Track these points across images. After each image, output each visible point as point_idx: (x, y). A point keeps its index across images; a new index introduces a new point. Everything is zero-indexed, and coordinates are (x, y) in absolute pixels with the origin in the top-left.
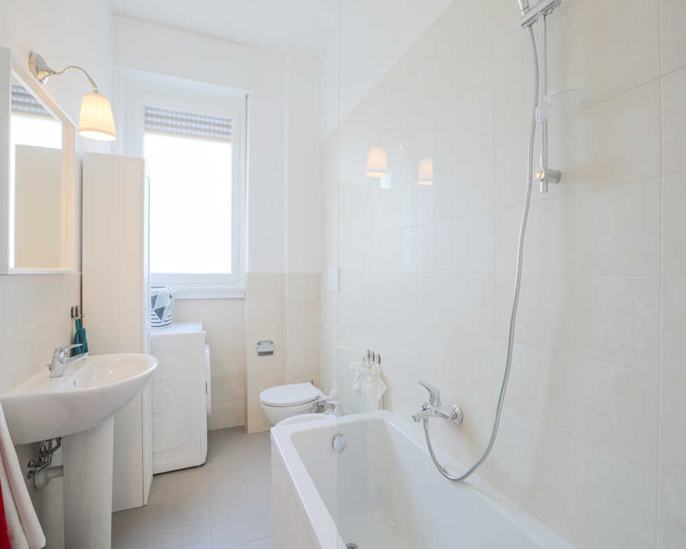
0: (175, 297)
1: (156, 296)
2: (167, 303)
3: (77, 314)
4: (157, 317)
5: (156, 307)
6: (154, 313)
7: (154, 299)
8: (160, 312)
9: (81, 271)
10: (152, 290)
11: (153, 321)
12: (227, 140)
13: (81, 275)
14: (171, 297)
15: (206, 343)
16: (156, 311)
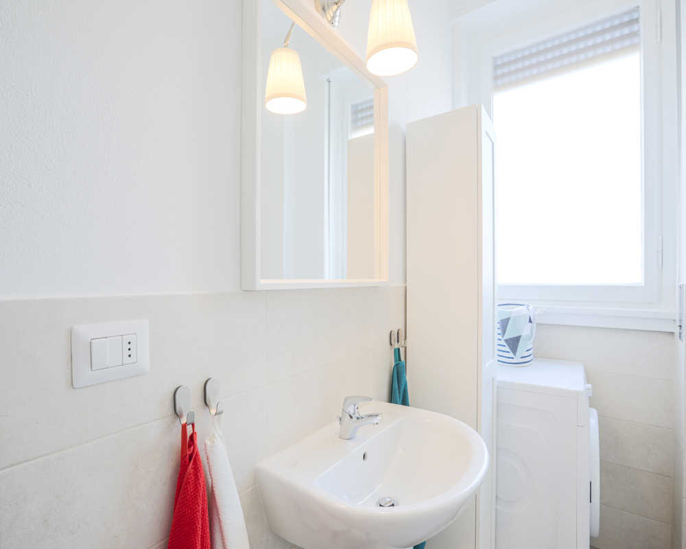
0: (536, 321)
1: (509, 319)
2: (525, 331)
3: (397, 340)
4: (507, 349)
5: (508, 335)
6: (503, 343)
7: (504, 324)
8: (514, 343)
9: (406, 281)
10: (500, 308)
11: (501, 353)
12: (634, 47)
13: (406, 287)
14: (530, 321)
15: (591, 406)
16: (506, 341)
